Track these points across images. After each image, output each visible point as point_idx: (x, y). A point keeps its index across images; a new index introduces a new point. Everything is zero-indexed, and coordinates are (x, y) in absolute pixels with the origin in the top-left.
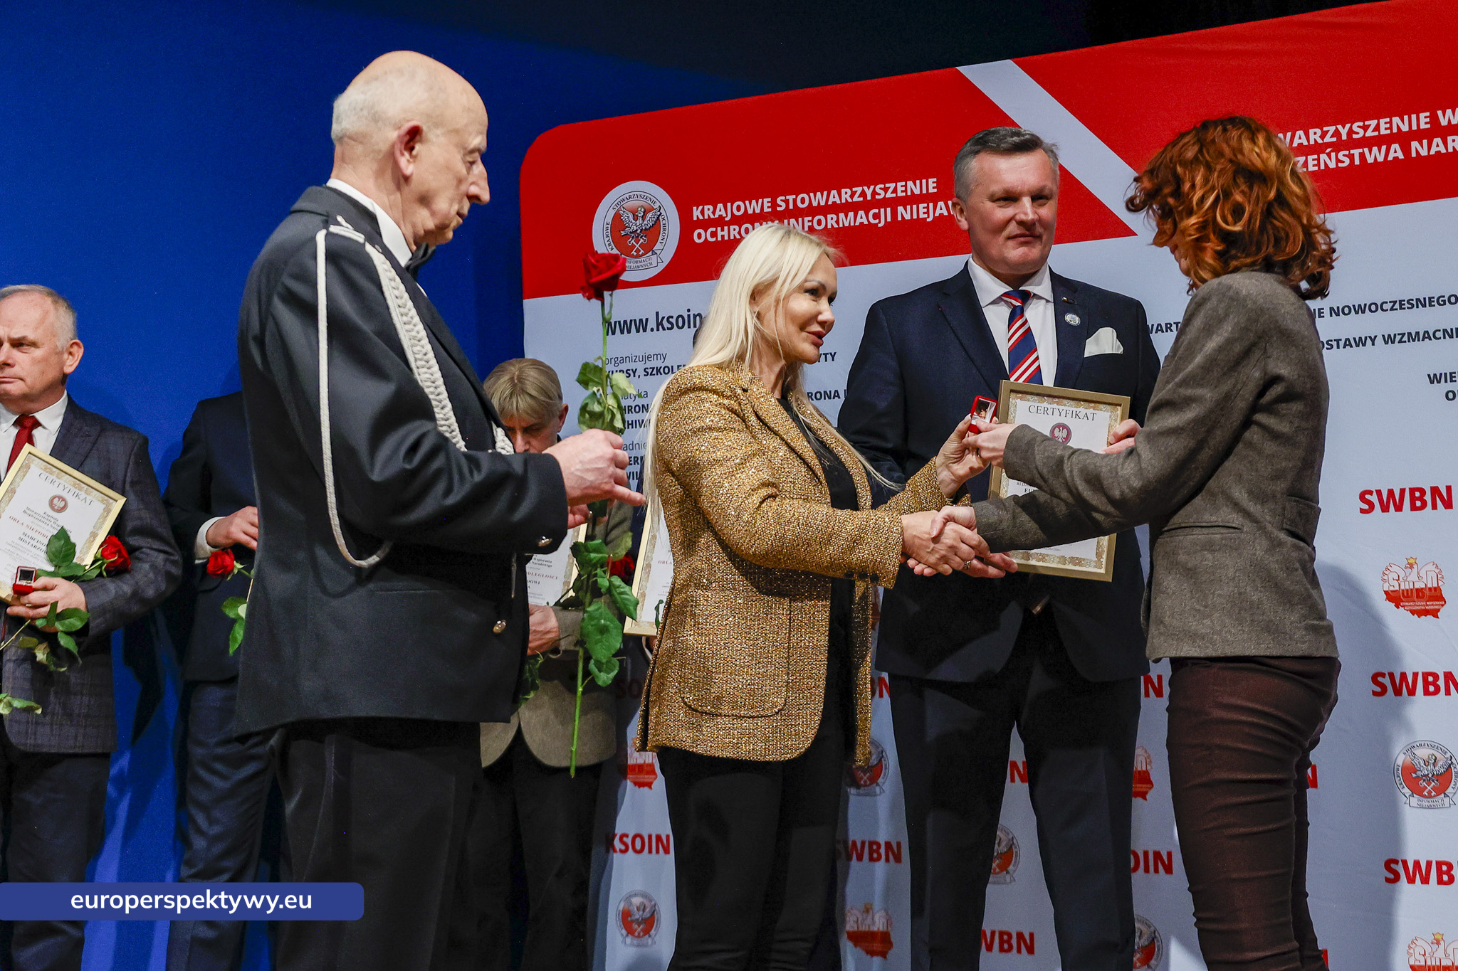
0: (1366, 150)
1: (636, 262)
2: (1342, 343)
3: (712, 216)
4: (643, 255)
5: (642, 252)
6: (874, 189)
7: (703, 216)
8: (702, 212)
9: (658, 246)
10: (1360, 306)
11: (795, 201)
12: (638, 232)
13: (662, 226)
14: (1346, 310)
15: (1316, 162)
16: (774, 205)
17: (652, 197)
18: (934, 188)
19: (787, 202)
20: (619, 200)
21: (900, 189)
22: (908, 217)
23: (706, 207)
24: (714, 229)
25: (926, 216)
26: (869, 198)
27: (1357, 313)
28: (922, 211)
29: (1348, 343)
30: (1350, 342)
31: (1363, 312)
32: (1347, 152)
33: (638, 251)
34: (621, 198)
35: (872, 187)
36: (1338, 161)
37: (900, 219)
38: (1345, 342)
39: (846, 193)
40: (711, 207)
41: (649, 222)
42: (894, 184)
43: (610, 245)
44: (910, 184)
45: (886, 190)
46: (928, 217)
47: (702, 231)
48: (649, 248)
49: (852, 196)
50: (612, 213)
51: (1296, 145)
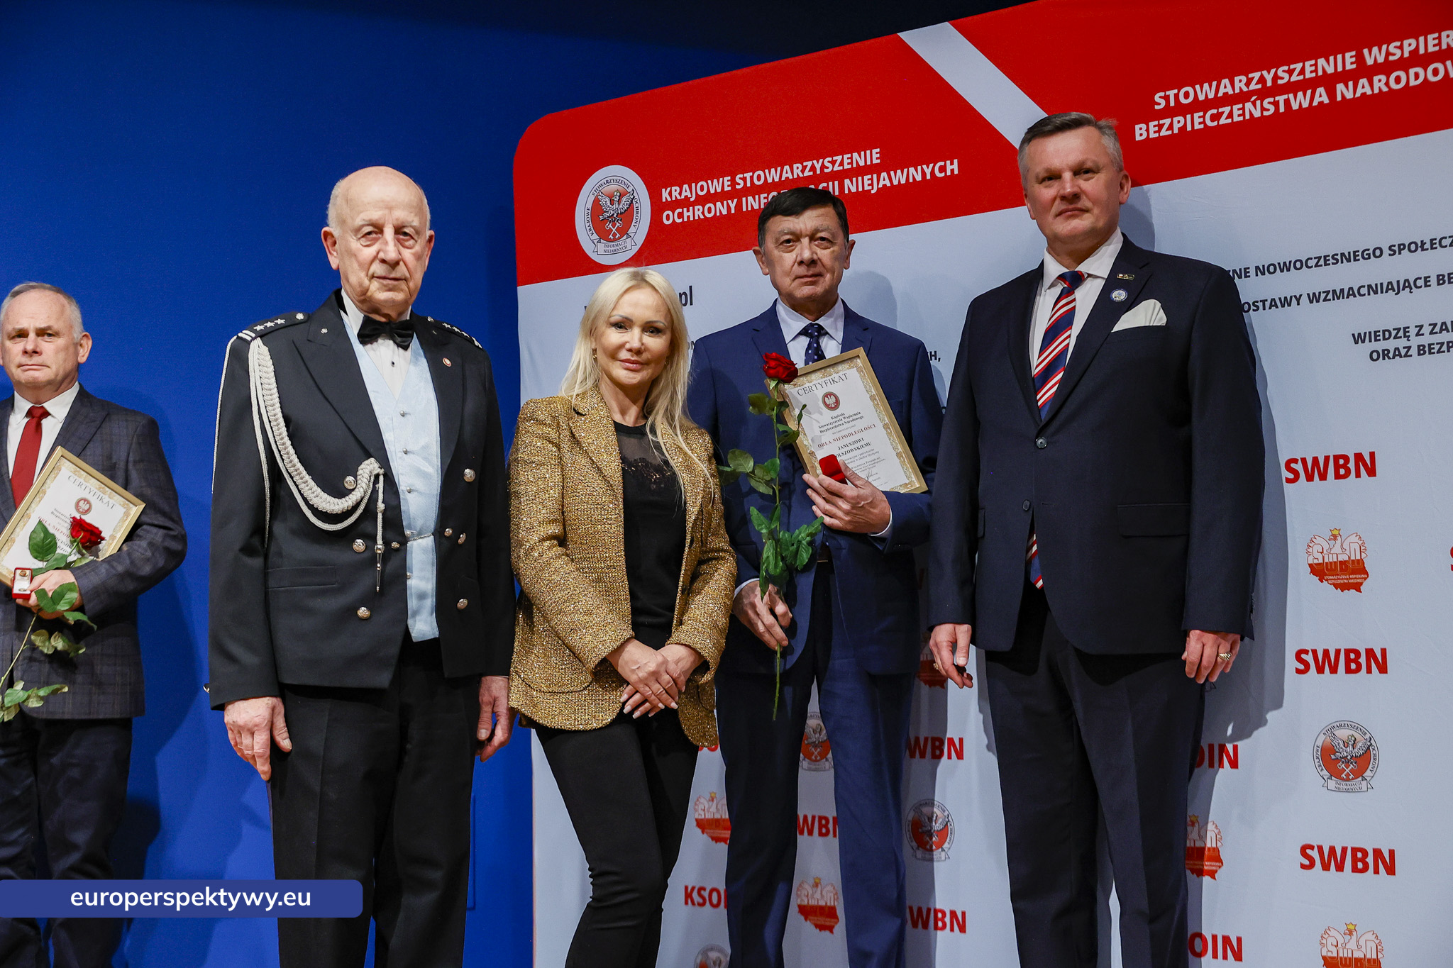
0: (1291, 96)
1: (613, 246)
2: (1267, 304)
3: (679, 198)
4: (619, 238)
5: (618, 235)
6: (823, 162)
7: (671, 197)
8: (670, 194)
9: (632, 229)
10: (1285, 263)
11: (752, 178)
12: (615, 216)
13: (635, 209)
14: (1272, 269)
15: (1241, 112)
16: (733, 183)
17: (626, 181)
18: (877, 158)
19: (744, 179)
20: (598, 185)
21: (846, 161)
22: (854, 190)
23: (673, 188)
24: (680, 210)
25: (870, 187)
26: (818, 172)
27: (1282, 271)
28: (867, 182)
29: (1273, 304)
30: (1275, 302)
31: (1288, 270)
32: (1271, 100)
33: (614, 235)
34: (599, 184)
35: (821, 161)
36: (1263, 109)
37: (846, 192)
38: (1271, 302)
39: (798, 168)
40: (678, 188)
41: (623, 206)
42: (841, 156)
43: (590, 230)
44: (855, 155)
45: (833, 163)
46: (873, 189)
47: (669, 212)
48: (624, 231)
49: (803, 171)
50: (592, 198)
51: (1222, 95)
